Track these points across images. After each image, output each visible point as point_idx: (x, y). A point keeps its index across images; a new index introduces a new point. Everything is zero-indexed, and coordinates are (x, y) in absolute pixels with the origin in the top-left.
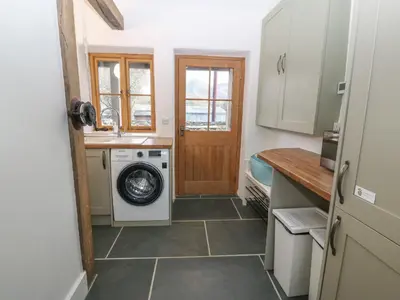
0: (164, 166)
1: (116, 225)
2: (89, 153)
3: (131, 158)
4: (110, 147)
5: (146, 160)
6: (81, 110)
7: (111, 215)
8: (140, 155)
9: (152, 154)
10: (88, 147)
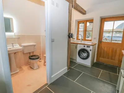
0: (90, 50)
1: (77, 63)
2: (71, 44)
3: (82, 47)
4: (78, 44)
5: (86, 48)
6: (70, 35)
7: (76, 60)
8: (84, 46)
9: (88, 47)
10: (71, 43)
